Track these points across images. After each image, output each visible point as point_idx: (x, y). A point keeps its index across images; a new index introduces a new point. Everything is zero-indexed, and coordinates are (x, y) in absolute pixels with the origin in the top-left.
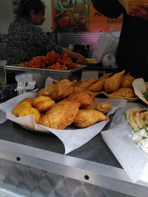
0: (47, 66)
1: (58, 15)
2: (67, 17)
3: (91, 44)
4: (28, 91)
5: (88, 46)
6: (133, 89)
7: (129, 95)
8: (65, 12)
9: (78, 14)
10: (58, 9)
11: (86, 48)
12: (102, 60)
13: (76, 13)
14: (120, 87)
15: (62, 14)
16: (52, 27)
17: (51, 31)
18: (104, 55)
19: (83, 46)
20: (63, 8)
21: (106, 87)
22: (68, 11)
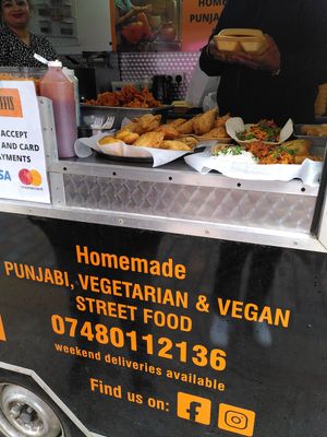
0: (121, 104)
1: (122, 18)
2: (140, 23)
3: (185, 75)
4: (104, 131)
5: (179, 78)
6: (225, 127)
7: (221, 136)
8: (136, 12)
9: (159, 17)
10: (122, 7)
11: (174, 81)
12: (201, 102)
13: (156, 15)
14: (213, 127)
15: (130, 17)
16: (110, 40)
17: (109, 49)
18: (205, 94)
19: (170, 77)
20: (131, 5)
21: (195, 128)
22: (141, 11)
